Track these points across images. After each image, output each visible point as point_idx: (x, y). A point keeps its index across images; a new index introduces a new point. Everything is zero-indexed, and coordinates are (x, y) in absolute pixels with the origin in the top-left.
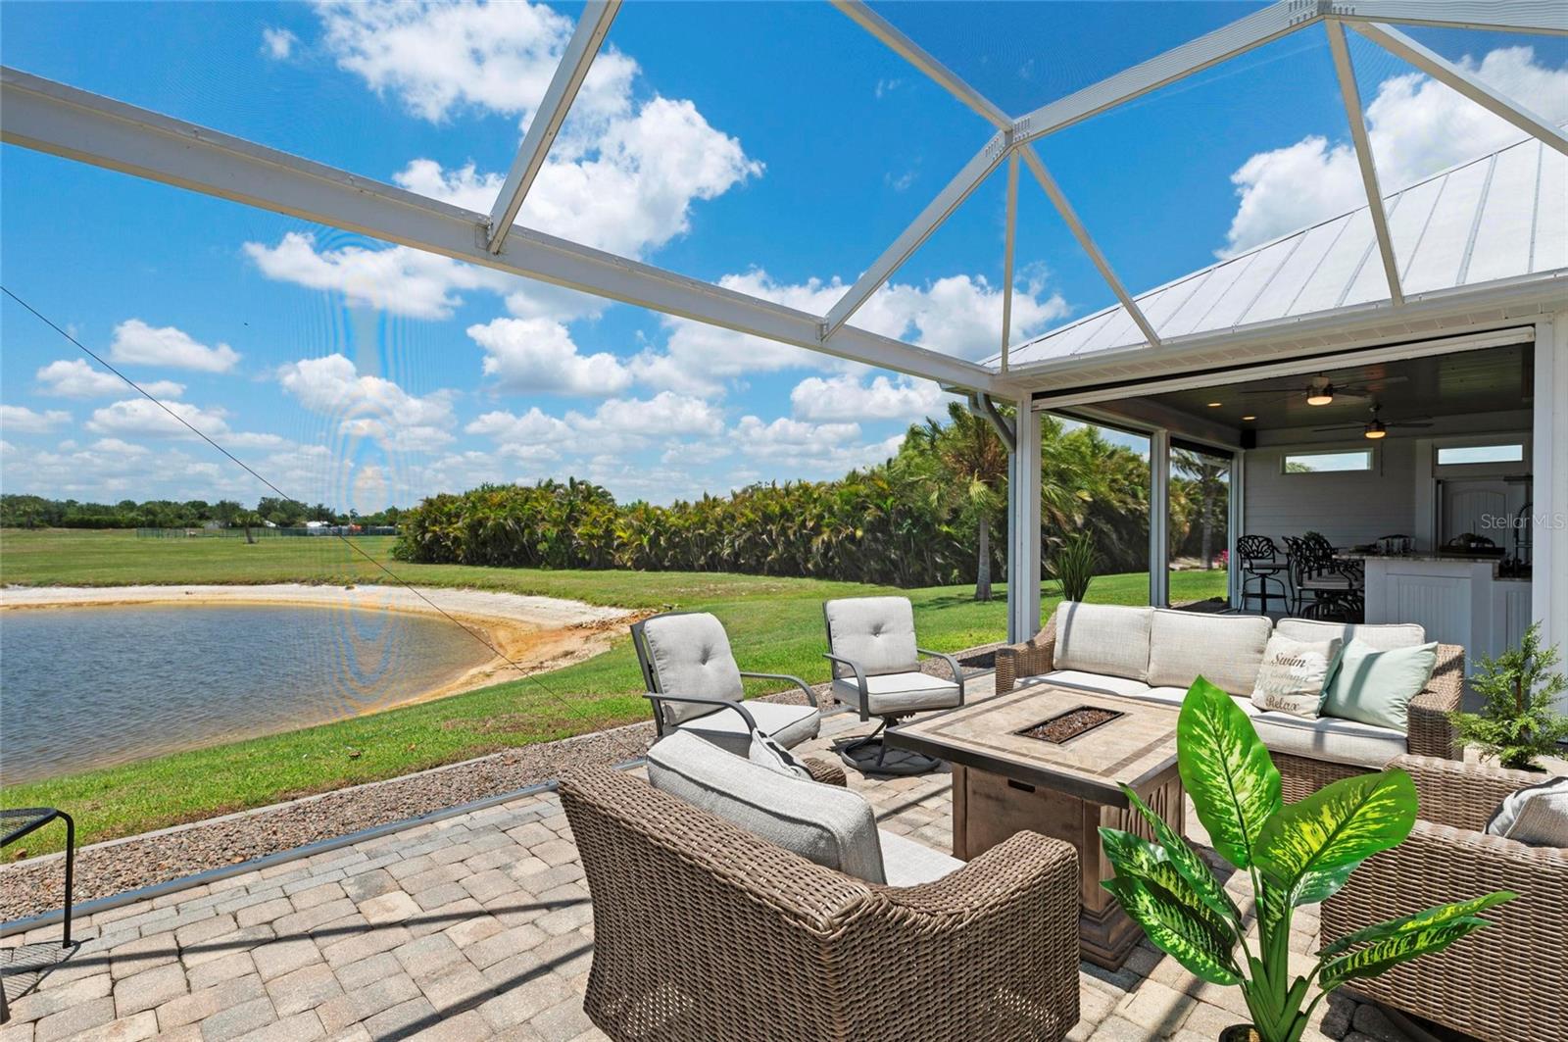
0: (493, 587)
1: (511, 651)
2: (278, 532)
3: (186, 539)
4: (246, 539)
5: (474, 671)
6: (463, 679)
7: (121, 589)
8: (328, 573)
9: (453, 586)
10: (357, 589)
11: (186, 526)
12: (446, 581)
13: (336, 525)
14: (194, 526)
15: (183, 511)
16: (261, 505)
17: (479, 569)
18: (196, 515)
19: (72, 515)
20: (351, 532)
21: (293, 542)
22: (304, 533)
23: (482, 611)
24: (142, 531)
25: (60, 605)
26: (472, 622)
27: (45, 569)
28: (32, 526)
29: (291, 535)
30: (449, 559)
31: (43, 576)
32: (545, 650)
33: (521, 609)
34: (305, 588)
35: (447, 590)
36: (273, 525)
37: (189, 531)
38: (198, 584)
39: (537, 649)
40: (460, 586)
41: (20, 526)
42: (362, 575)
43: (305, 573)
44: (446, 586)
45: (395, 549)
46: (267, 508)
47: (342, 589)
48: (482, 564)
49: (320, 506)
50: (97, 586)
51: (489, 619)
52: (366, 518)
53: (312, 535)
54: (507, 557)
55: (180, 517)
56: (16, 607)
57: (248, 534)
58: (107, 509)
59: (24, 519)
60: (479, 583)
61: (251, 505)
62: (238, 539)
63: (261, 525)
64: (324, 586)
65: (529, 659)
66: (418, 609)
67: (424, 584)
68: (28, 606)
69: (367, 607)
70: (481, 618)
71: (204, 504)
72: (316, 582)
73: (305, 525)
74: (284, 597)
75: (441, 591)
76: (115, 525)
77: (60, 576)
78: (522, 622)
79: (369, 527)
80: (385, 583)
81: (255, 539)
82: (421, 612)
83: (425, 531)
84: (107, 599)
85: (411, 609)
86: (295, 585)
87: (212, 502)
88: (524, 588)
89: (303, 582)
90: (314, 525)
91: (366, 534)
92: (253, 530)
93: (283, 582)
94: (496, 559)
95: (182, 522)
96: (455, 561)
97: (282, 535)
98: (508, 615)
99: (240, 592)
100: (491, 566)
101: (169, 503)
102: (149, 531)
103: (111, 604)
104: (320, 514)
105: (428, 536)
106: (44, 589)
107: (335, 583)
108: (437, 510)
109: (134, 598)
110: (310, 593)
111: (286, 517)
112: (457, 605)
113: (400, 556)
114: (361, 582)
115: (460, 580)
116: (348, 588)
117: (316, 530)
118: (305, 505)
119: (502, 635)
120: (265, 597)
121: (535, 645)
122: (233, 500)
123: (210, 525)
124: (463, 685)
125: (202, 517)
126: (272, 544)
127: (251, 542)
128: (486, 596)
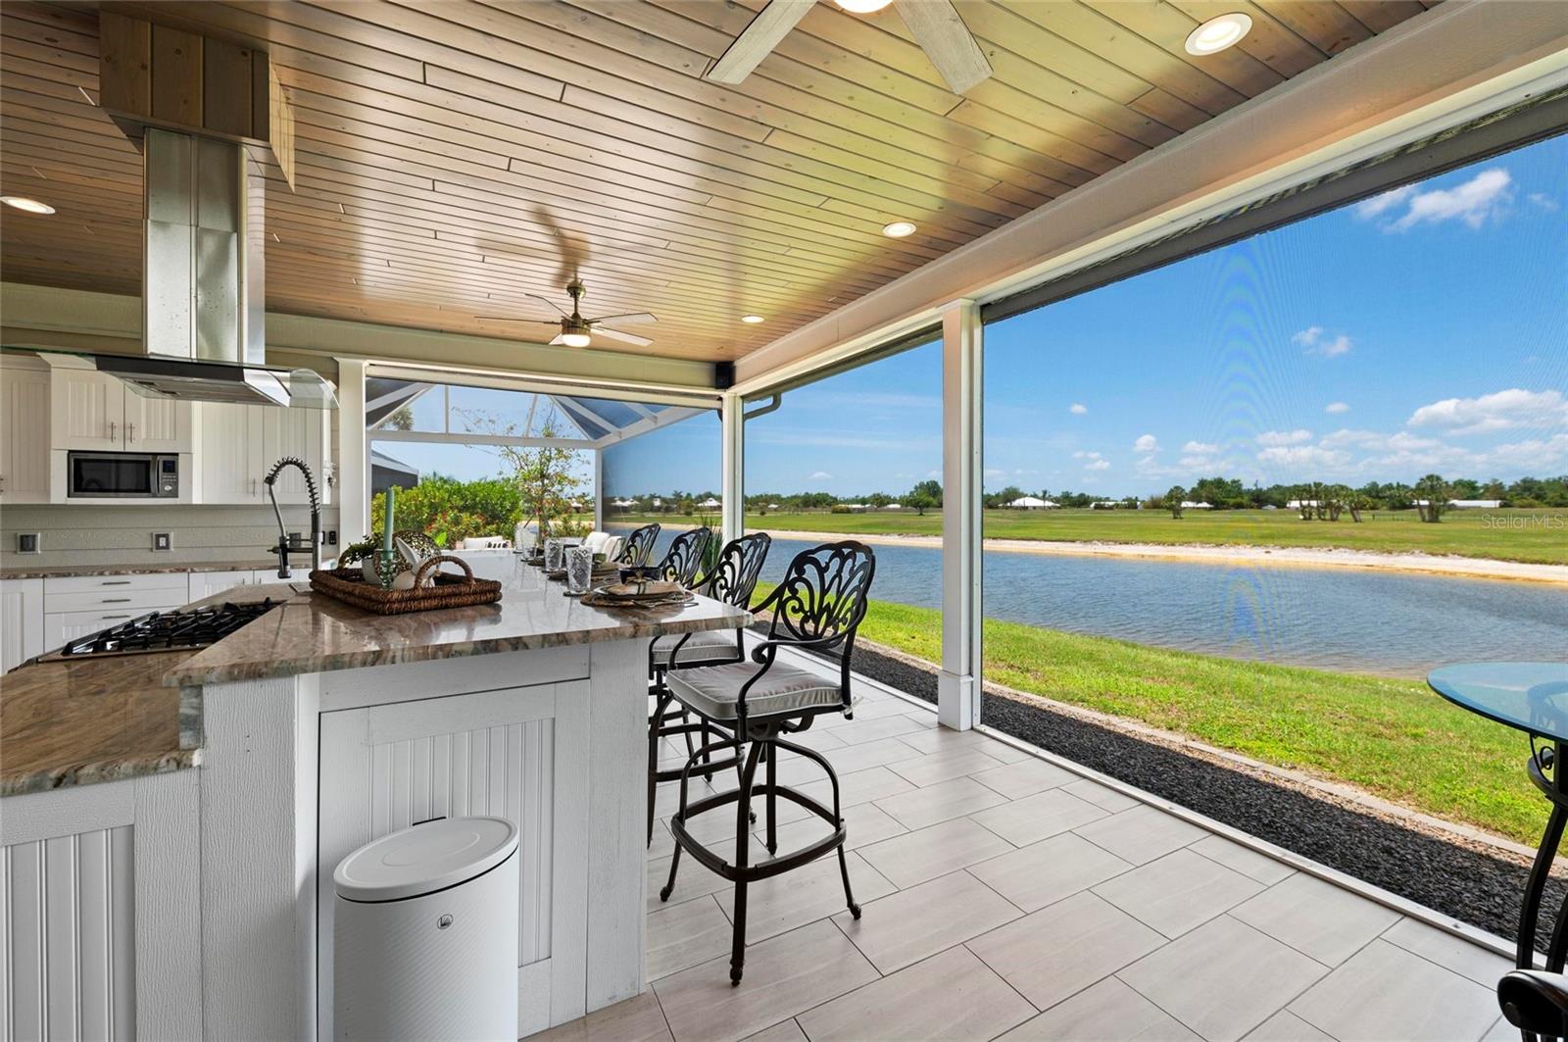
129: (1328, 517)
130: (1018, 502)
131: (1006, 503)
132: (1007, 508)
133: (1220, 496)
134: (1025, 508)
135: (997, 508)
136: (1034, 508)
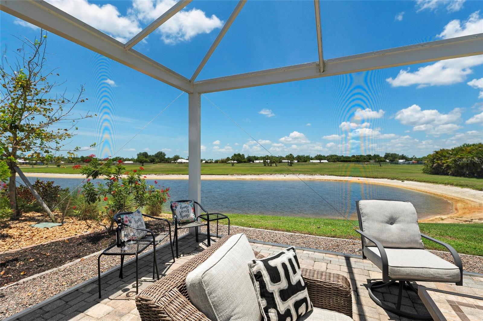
0: (462, 186)
1: (460, 212)
2: (390, 163)
3: (365, 165)
4: (379, 165)
5: (438, 217)
6: (431, 219)
7: (345, 177)
8: (396, 176)
9: (443, 184)
10: (406, 182)
11: (366, 162)
12: (440, 181)
13: (408, 161)
14: (368, 161)
15: (365, 157)
16: (385, 155)
17: (458, 178)
18: (368, 159)
19: (342, 159)
20: (413, 163)
21: (393, 166)
22: (398, 163)
23: (453, 195)
24: (355, 163)
25: (333, 180)
26: (447, 198)
27: (332, 172)
28: (335, 162)
29: (393, 164)
30: (445, 173)
31: (331, 173)
32: (478, 214)
33: (474, 196)
34: (389, 180)
35: (440, 185)
36: (388, 161)
37: (366, 163)
38: (361, 177)
39: (474, 214)
40: (446, 184)
41: (333, 162)
42: (408, 178)
43: (390, 175)
44: (440, 183)
45: (424, 169)
46: (387, 156)
47: (400, 181)
48: (460, 176)
49: (403, 155)
50: (340, 176)
51: (456, 198)
52: (419, 158)
53: (400, 164)
54: (473, 174)
55: (365, 159)
56: (325, 180)
57: (380, 164)
58: (349, 157)
59: (333, 160)
60: (455, 183)
61: (382, 155)
62: (377, 165)
63: (385, 161)
64: (395, 180)
65: (468, 217)
66: (426, 191)
67: (431, 182)
68: (327, 180)
69: (407, 188)
70: (452, 197)
71: (370, 155)
72: (392, 179)
73: (398, 161)
74: (382, 182)
75: (437, 185)
76: (350, 161)
77: (335, 173)
78: (472, 201)
79: (419, 161)
80: (416, 181)
81: (382, 165)
82: (426, 192)
83: (434, 163)
84: (342, 179)
85: (423, 190)
86: (386, 179)
87: (372, 155)
88: (478, 187)
89: (389, 178)
90: (401, 161)
91: (418, 164)
92: (381, 163)
93: (383, 178)
94: (467, 174)
95: (365, 161)
96: (447, 174)
97: (391, 164)
98: (466, 198)
99: (370, 180)
100: (465, 177)
101: (362, 155)
102: (356, 163)
103: (342, 181)
104: (403, 157)
105: (435, 165)
106: (331, 176)
107: (399, 179)
108: (440, 155)
109: (347, 180)
110: (391, 182)
111: (392, 158)
112: (443, 191)
113: (425, 172)
114: (407, 180)
115: (446, 182)
116: (402, 181)
117: (401, 162)
118: (398, 155)
119: (459, 205)
120: (378, 182)
121: (474, 212)
122: (377, 154)
123: (371, 161)
124: (430, 221)
125: (370, 159)
126: (388, 167)
127: (381, 166)
128: (459, 189)
129: (270, 165)
130: (179, 161)
131: (175, 161)
132: (176, 163)
133: (239, 159)
134: (181, 163)
135: (171, 163)
136: (184, 163)
